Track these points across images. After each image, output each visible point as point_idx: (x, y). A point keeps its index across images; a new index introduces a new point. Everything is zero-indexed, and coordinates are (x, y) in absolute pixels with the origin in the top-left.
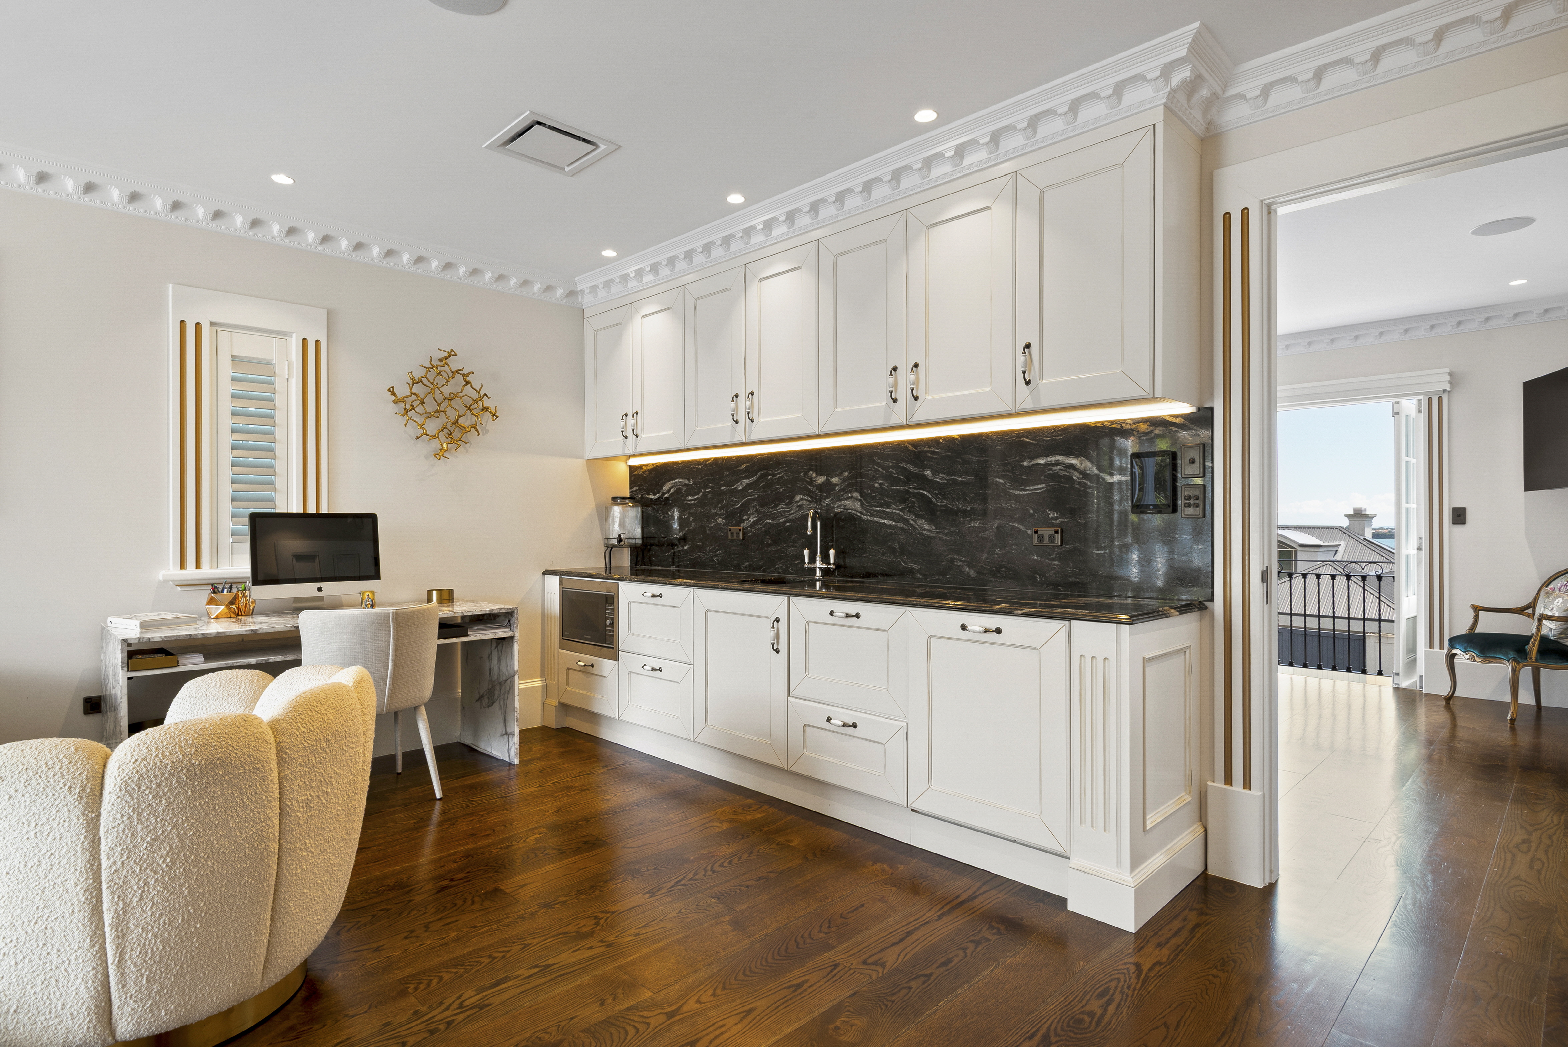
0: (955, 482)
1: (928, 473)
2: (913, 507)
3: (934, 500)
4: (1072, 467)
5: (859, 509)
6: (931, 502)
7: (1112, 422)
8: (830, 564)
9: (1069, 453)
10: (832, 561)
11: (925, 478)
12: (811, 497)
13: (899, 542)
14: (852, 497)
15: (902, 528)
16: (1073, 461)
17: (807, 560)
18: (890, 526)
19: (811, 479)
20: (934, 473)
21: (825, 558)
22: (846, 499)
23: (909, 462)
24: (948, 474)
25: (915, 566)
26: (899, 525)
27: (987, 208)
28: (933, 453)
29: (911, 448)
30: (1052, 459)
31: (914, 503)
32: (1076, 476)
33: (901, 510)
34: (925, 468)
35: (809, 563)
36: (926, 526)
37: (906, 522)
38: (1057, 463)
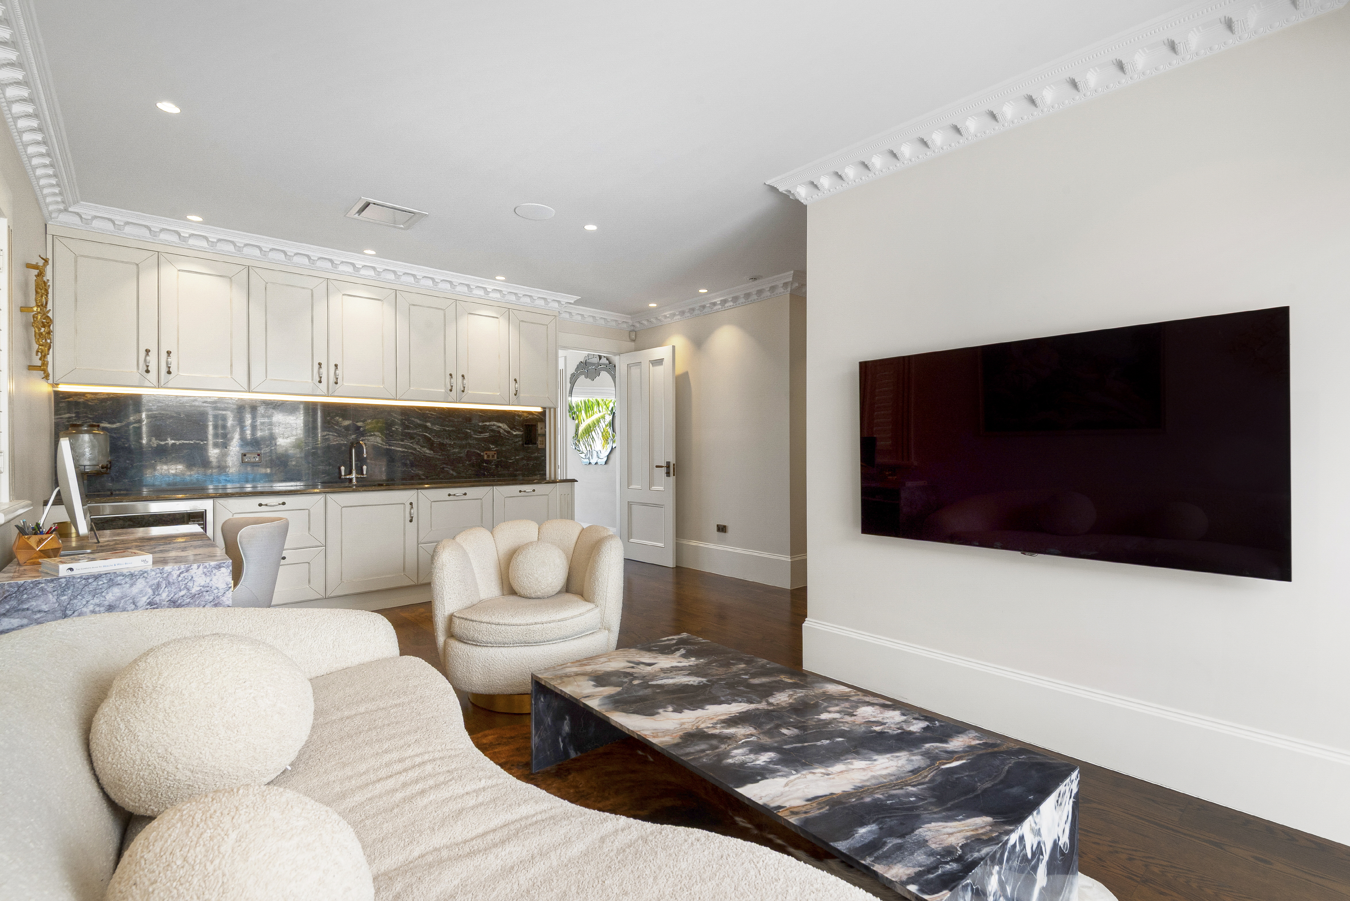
0: (445, 430)
1: (429, 424)
2: (419, 441)
3: (432, 438)
4: (500, 427)
5: (380, 442)
6: (430, 439)
7: (515, 411)
8: (363, 474)
9: (499, 421)
10: (365, 473)
11: (426, 427)
12: (337, 433)
13: (410, 460)
14: (374, 435)
15: (412, 453)
16: (501, 425)
17: (343, 474)
18: (403, 452)
19: (338, 422)
20: (432, 424)
21: (360, 471)
22: (369, 436)
23: (417, 418)
24: (441, 426)
25: (420, 472)
26: (410, 451)
27: (497, 318)
28: (431, 414)
29: (417, 410)
30: (492, 423)
31: (419, 439)
32: (502, 431)
33: (411, 443)
34: (427, 422)
35: (345, 475)
36: (428, 451)
37: (415, 449)
38: (494, 425)
